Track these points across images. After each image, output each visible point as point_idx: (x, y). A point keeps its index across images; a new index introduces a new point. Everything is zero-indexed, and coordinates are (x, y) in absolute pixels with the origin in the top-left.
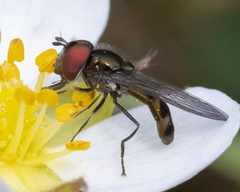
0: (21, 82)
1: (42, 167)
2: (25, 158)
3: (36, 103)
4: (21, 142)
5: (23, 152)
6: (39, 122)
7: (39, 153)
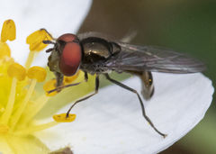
0: (12, 60)
1: (30, 138)
2: (16, 129)
3: (27, 78)
4: (12, 114)
5: (14, 124)
6: (29, 96)
7: (28, 125)
